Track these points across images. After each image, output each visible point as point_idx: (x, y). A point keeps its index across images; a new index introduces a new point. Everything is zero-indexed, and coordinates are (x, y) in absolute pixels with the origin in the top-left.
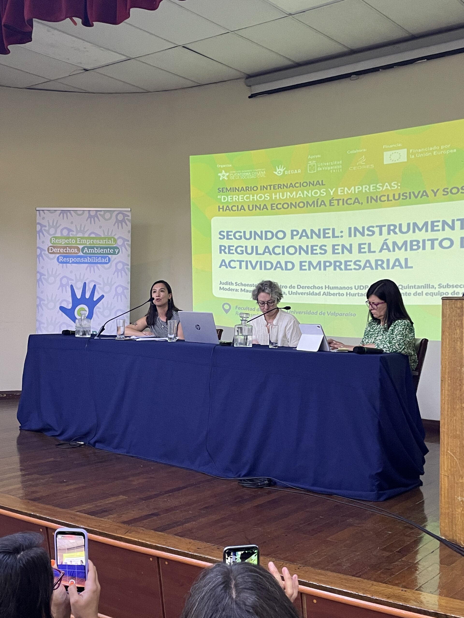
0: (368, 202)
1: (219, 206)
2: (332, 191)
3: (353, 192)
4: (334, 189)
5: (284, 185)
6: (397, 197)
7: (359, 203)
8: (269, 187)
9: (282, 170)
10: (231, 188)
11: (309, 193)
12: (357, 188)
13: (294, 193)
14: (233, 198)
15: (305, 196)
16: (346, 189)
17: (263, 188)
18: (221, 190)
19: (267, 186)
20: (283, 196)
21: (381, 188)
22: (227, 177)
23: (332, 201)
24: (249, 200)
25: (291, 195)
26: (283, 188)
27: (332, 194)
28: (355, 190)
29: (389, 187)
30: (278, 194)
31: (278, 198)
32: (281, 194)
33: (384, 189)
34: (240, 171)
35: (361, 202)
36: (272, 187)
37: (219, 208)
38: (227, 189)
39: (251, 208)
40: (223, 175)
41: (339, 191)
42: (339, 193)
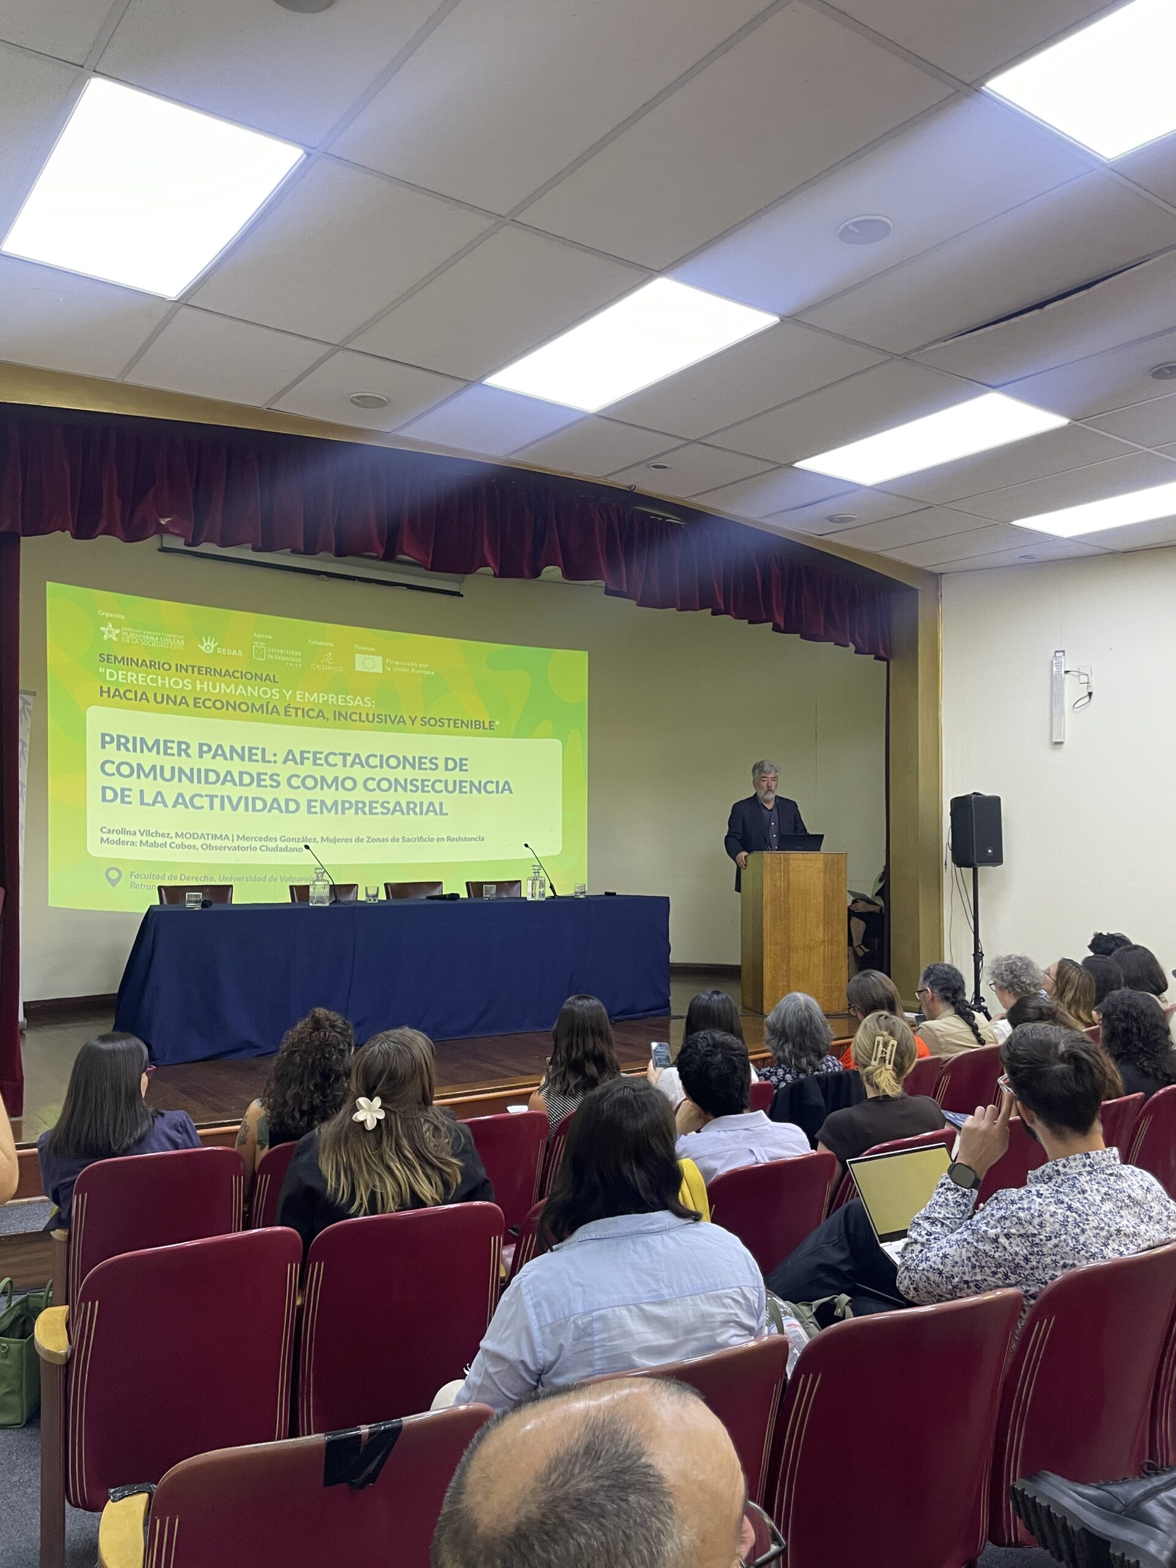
0: (335, 719)
1: (101, 687)
2: (288, 693)
3: (316, 701)
4: (291, 692)
5: (215, 670)
6: (371, 719)
7: (324, 718)
8: (190, 669)
9: (213, 646)
10: (123, 658)
11: (255, 691)
12: (321, 695)
13: (233, 686)
14: (126, 675)
15: (249, 695)
16: (307, 694)
17: (180, 668)
18: (106, 659)
19: (187, 666)
20: (214, 688)
21: (352, 702)
22: (118, 636)
23: (288, 709)
24: (156, 685)
25: (228, 688)
26: (215, 675)
27: (288, 698)
28: (318, 698)
29: (361, 703)
30: (206, 683)
31: (206, 690)
32: (210, 684)
33: (355, 704)
34: (140, 631)
35: (326, 717)
36: (196, 670)
37: (102, 692)
38: (115, 657)
39: (159, 699)
40: (110, 633)
41: (298, 696)
42: (298, 700)
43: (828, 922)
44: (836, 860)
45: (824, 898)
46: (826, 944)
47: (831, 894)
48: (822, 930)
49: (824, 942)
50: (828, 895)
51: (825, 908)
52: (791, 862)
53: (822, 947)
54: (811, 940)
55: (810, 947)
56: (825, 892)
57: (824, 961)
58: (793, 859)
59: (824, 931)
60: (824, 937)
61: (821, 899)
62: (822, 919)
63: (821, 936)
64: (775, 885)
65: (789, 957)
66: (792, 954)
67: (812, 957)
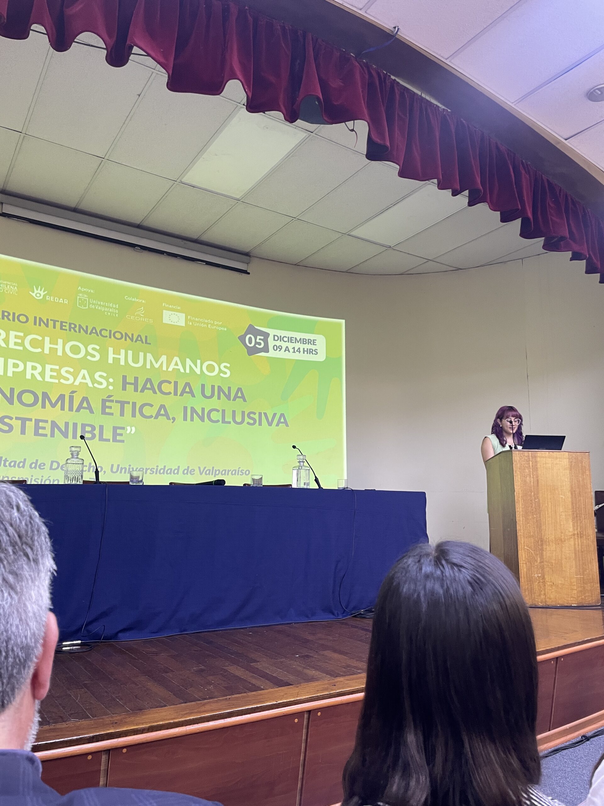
43: (577, 517)
44: (580, 458)
45: (572, 494)
46: (576, 537)
47: (578, 490)
48: (571, 523)
49: (574, 535)
50: (575, 491)
51: (572, 503)
52: (538, 459)
53: (572, 540)
54: (562, 532)
55: (561, 540)
56: (572, 488)
57: (575, 554)
58: (541, 457)
59: (574, 526)
60: (574, 530)
61: (569, 494)
62: (570, 513)
63: (571, 530)
64: (525, 481)
65: (542, 550)
66: (544, 547)
67: (563, 550)
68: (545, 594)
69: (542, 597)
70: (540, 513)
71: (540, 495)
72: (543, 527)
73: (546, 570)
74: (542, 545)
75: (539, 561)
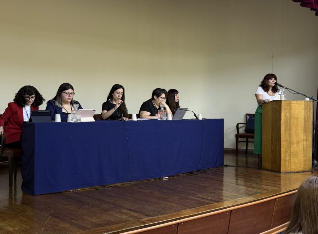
43: (305, 131)
45: (304, 121)
47: (307, 119)
48: (303, 134)
49: (304, 140)
50: (305, 120)
51: (304, 125)
52: (292, 105)
53: (303, 142)
54: (299, 139)
55: (298, 142)
56: (304, 118)
57: (304, 148)
60: (304, 138)
62: (303, 130)
63: (303, 137)
64: (286, 115)
65: (291, 147)
66: (292, 146)
67: (299, 147)
68: (290, 167)
69: (289, 168)
70: (291, 130)
71: (292, 122)
72: (292, 137)
73: (292, 156)
74: (291, 144)
75: (289, 152)
